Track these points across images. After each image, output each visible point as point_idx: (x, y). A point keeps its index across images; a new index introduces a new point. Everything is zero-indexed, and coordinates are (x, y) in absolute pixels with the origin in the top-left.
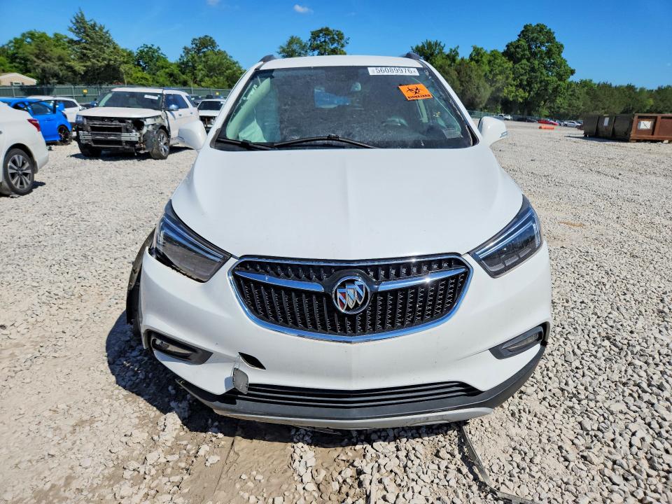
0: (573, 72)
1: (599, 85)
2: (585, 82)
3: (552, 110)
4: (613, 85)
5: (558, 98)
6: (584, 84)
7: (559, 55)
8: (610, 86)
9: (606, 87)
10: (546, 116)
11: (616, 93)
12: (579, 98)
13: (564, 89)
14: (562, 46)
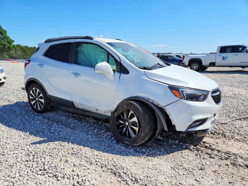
0: (13, 41)
1: (24, 46)
2: (18, 45)
3: (9, 55)
4: (29, 47)
5: (11, 51)
6: (18, 46)
7: (6, 34)
8: (28, 47)
9: (26, 47)
10: (8, 58)
11: (31, 49)
12: (18, 51)
13: (12, 47)
14: (6, 31)
